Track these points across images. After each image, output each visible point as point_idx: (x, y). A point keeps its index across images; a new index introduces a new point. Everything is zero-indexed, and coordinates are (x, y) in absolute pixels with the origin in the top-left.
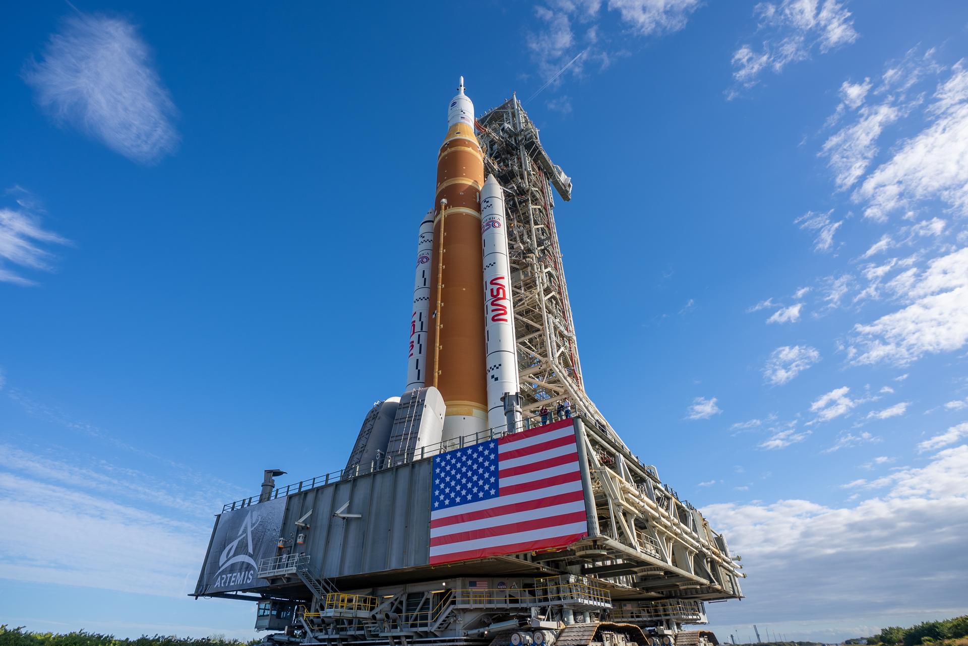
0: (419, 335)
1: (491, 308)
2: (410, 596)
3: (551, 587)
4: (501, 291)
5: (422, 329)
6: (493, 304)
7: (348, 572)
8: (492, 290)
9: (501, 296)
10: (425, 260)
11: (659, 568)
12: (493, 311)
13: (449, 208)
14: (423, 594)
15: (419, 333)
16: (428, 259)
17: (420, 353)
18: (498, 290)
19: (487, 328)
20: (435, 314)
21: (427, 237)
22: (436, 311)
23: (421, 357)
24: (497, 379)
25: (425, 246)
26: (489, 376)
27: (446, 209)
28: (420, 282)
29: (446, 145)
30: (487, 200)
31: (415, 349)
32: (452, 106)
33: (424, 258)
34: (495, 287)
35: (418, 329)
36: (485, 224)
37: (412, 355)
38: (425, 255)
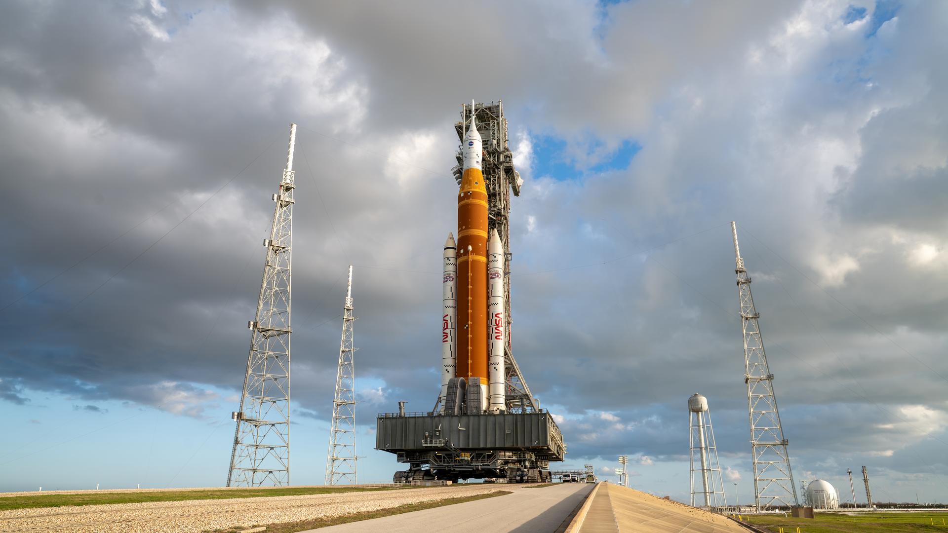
1: (495, 331)
2: (476, 454)
3: (522, 455)
4: (500, 322)
5: (452, 327)
6: (496, 329)
7: (461, 446)
8: (496, 320)
9: (500, 325)
10: (451, 279)
11: (551, 451)
12: (496, 333)
13: (473, 255)
14: (482, 454)
15: (451, 329)
16: (453, 279)
17: (452, 341)
18: (499, 321)
19: (492, 341)
20: (467, 327)
21: (452, 261)
22: (467, 326)
23: (452, 344)
24: (497, 370)
25: (451, 268)
26: (492, 367)
27: (471, 255)
28: (449, 295)
29: (469, 194)
30: (495, 255)
31: (449, 339)
32: (470, 145)
33: (450, 277)
34: (498, 319)
35: (449, 326)
36: (493, 273)
37: (447, 341)
38: (451, 275)
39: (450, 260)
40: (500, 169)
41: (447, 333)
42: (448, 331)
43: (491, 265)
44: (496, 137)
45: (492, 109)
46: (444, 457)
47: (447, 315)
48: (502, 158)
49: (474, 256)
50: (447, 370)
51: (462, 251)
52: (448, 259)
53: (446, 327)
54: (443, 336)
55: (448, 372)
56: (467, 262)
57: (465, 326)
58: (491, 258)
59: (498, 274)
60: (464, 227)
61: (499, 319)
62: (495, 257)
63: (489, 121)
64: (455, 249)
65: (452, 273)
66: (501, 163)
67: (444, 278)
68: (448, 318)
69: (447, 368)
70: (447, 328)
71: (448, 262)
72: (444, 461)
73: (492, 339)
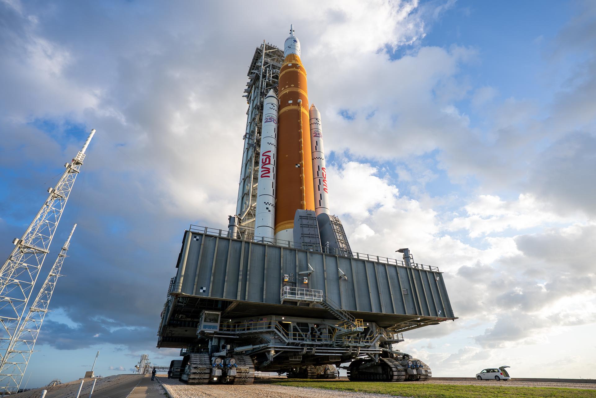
1: (322, 183)
6: (324, 181)
8: (322, 173)
10: (275, 122)
12: (323, 185)
15: (273, 166)
17: (274, 179)
18: (325, 175)
19: (320, 192)
20: (299, 167)
23: (274, 181)
25: (274, 112)
27: (301, 107)
28: (273, 134)
29: (297, 66)
30: (317, 119)
31: (271, 175)
32: (294, 41)
34: (324, 172)
35: (272, 161)
36: (316, 132)
37: (269, 177)
38: (275, 118)
39: (274, 106)
41: (269, 169)
42: (270, 167)
43: (315, 126)
46: (295, 329)
47: (270, 151)
49: (304, 109)
50: (267, 208)
51: (290, 102)
52: (272, 105)
53: (267, 162)
54: (263, 171)
55: (269, 211)
56: (298, 111)
57: (297, 165)
58: (315, 121)
59: (321, 135)
60: (292, 85)
62: (318, 121)
65: (275, 116)
67: (266, 119)
68: (270, 155)
69: (268, 206)
70: (269, 163)
72: (295, 335)
73: (319, 190)
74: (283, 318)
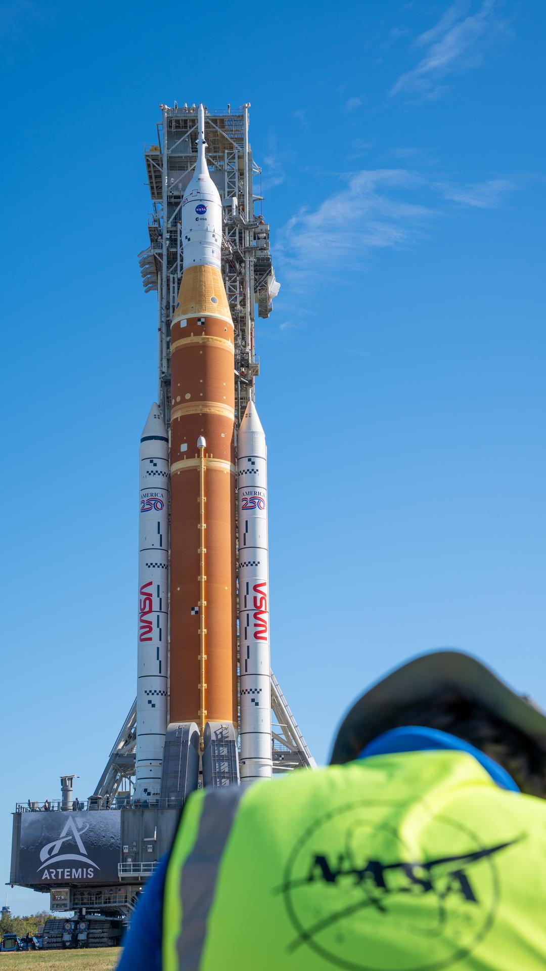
0: (158, 616)
1: (252, 621)
4: (264, 601)
5: (161, 609)
6: (255, 616)
8: (255, 598)
9: (263, 609)
10: (159, 505)
12: (256, 625)
13: (209, 457)
15: (158, 614)
16: (162, 505)
17: (160, 640)
18: (261, 599)
19: (246, 643)
20: (197, 612)
21: (161, 466)
22: (196, 609)
23: (161, 645)
24: (257, 704)
25: (159, 481)
26: (247, 698)
27: (205, 456)
28: (154, 539)
29: (199, 323)
30: (252, 459)
31: (155, 634)
32: (199, 212)
33: (157, 500)
34: (259, 596)
35: (156, 607)
36: (248, 497)
37: (150, 639)
38: (159, 497)
39: (155, 465)
40: (244, 262)
41: (150, 623)
42: (151, 617)
43: (244, 480)
44: (236, 190)
45: (226, 123)
47: (150, 584)
48: (248, 241)
49: (211, 459)
50: (150, 702)
51: (184, 447)
52: (151, 461)
53: (147, 609)
54: (142, 628)
55: (153, 706)
56: (195, 472)
57: (193, 609)
58: (245, 465)
59: (260, 499)
60: (188, 396)
61: (262, 596)
62: (253, 463)
63: (224, 152)
64: (166, 440)
65: (159, 492)
66: (249, 250)
67: (143, 502)
68: (151, 590)
69: (150, 697)
70: (150, 611)
71: (151, 467)
73: (246, 639)
74: (141, 888)
